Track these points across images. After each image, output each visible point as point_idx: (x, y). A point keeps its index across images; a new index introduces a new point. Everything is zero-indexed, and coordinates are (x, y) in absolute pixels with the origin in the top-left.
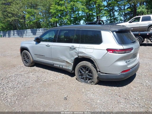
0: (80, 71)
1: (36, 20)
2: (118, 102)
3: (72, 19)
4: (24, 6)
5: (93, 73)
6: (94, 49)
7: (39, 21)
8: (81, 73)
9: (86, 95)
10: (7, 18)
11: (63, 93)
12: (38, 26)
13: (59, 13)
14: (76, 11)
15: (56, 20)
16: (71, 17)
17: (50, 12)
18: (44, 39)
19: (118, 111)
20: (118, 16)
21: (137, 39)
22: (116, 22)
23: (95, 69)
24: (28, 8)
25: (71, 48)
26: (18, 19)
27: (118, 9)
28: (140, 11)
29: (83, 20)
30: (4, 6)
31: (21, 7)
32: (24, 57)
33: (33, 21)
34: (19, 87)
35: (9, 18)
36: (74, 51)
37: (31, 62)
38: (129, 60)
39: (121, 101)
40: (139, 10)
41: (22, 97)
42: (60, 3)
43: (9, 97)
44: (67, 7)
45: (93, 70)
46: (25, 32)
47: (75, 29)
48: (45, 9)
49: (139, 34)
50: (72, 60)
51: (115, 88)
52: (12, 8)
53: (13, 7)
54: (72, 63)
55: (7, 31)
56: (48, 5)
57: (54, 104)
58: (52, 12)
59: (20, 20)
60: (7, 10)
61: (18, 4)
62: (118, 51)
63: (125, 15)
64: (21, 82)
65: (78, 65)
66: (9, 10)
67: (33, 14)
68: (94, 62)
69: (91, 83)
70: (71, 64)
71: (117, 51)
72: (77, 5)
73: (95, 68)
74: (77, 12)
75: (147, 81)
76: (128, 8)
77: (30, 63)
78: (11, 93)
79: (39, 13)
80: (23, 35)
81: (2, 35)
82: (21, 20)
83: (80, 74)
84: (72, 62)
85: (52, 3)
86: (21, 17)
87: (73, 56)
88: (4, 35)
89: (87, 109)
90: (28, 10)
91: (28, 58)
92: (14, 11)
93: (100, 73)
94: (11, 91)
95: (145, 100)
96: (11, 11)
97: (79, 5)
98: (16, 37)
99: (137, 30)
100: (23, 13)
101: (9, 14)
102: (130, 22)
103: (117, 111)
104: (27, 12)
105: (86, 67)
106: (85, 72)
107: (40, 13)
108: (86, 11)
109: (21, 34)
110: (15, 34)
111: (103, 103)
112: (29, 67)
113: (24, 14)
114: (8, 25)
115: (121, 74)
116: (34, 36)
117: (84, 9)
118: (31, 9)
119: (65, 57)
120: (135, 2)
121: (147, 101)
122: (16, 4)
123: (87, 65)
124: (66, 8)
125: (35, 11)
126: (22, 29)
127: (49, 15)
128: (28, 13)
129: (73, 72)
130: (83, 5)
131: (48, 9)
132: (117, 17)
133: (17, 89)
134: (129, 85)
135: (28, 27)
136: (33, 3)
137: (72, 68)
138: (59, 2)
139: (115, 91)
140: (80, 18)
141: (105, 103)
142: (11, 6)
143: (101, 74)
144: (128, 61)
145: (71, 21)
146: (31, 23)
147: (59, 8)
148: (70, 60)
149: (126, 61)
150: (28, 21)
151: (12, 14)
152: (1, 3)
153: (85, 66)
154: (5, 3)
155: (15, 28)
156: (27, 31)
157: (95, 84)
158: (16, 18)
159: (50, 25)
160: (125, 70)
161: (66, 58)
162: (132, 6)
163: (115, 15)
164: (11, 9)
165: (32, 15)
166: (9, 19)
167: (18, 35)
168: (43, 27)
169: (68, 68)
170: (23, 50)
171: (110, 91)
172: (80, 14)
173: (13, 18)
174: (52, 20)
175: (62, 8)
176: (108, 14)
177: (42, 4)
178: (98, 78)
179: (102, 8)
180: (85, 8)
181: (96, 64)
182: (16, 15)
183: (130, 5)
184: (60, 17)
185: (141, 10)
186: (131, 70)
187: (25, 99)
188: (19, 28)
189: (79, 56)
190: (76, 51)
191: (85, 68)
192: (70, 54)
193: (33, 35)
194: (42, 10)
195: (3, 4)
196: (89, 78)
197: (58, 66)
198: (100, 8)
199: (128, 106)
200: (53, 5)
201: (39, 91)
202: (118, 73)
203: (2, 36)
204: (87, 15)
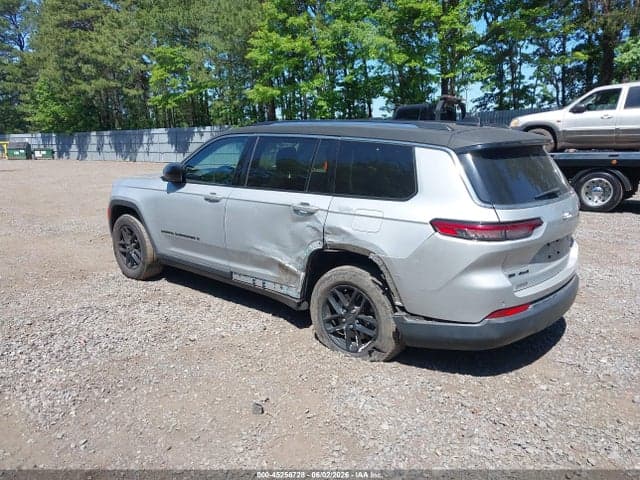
0: (328, 302)
1: (192, 92)
2: (464, 433)
3: (338, 88)
4: (146, 33)
5: (378, 314)
6: (383, 218)
7: (201, 94)
8: (333, 311)
9: (341, 399)
10: (75, 83)
11: (253, 387)
12: (200, 115)
13: (283, 66)
14: (352, 59)
15: (269, 93)
16: (333, 82)
17: (248, 60)
18: (199, 174)
19: (454, 468)
20: (533, 82)
21: (606, 181)
22: (526, 107)
23: (384, 299)
24: (159, 44)
25: (296, 211)
26: (119, 85)
27: (534, 54)
28: (626, 61)
29: (383, 95)
30: (67, 33)
31: (134, 37)
32: (122, 242)
33: (179, 94)
34: (89, 358)
35: (85, 80)
36: (308, 223)
37: (149, 260)
38: (523, 269)
39: (477, 430)
40: (625, 55)
41: (97, 393)
42: (288, 25)
43: (48, 392)
44: (318, 42)
45: (379, 301)
46: (145, 139)
47: (318, 137)
48: (229, 46)
49: (614, 162)
50: (299, 258)
51: (462, 378)
52: (97, 41)
53: (102, 38)
54: (302, 270)
55: (76, 134)
56: (239, 30)
57: (213, 427)
58: (256, 62)
59: (126, 90)
60: (78, 48)
61: (120, 26)
62: (476, 229)
63: (567, 77)
64: (99, 337)
65: (323, 282)
66: (84, 49)
67: (181, 66)
68: (382, 269)
69: (370, 353)
70: (298, 276)
71: (472, 229)
72: (359, 34)
73: (388, 293)
74: (358, 64)
75: (604, 360)
76: (578, 49)
77: (144, 264)
78: (57, 375)
79: (205, 61)
80: (136, 152)
81: (55, 148)
82: (132, 92)
83: (329, 316)
84: (302, 266)
85: (259, 23)
86: (131, 79)
87: (303, 245)
88: (63, 151)
89: (335, 454)
90: (160, 49)
91: (137, 247)
92: (104, 53)
93: (405, 314)
94: (58, 370)
95: (574, 433)
96: (93, 52)
97: (369, 35)
98: (108, 156)
99: (601, 142)
100: (143, 62)
101: (86, 66)
102: (577, 110)
103: (450, 466)
104: (158, 60)
105: (353, 291)
106: (348, 310)
107: (206, 65)
108: (395, 57)
109: (126, 149)
110: (106, 148)
111: (401, 433)
112: (140, 282)
113: (143, 67)
114: (81, 108)
115: (488, 324)
116: (178, 155)
117: (386, 51)
118: (173, 45)
119: (274, 246)
120: (606, 22)
121: (582, 438)
122: (116, 25)
123: (355, 283)
124: (314, 43)
125: (189, 54)
126: (133, 125)
127: (245, 72)
128: (161, 64)
129: (304, 306)
130: (382, 33)
131: (239, 48)
132: (531, 86)
133: (79, 363)
134: (524, 370)
135: (158, 122)
136: (180, 24)
137: (299, 290)
138: (284, 21)
139: (463, 392)
140: (372, 89)
141: (410, 433)
142: (93, 35)
143: (409, 320)
144: (520, 273)
145: (332, 100)
146: (172, 104)
147: (286, 43)
148: (294, 260)
149: (511, 273)
150: (160, 97)
151: (96, 63)
152: (57, 22)
153: (346, 283)
154: (69, 24)
155: (105, 124)
156: (151, 136)
157: (385, 361)
158: (113, 84)
159: (249, 113)
160: (504, 306)
161: (276, 251)
162: (598, 38)
163: (523, 77)
164: (91, 47)
165: (174, 72)
166: (84, 86)
167: (118, 149)
168: (218, 121)
169: (284, 290)
170: (120, 215)
171: (440, 388)
172: (373, 68)
173: (101, 82)
174: (254, 92)
175: (298, 43)
176: (489, 72)
177: (215, 28)
178: (396, 334)
179: (464, 47)
180: (392, 44)
181: (388, 279)
182: (112, 71)
183: (587, 36)
184: (290, 82)
185: (632, 55)
186: (531, 307)
187: (106, 401)
188: (120, 124)
189: (325, 246)
190: (316, 225)
191: (348, 291)
192: (292, 234)
193: (178, 151)
194: (216, 50)
195: (62, 24)
196: (365, 334)
197: (249, 281)
198: (457, 48)
199: (500, 450)
200: (259, 33)
201: (163, 377)
202: (474, 317)
203: (56, 155)
204: (401, 75)
